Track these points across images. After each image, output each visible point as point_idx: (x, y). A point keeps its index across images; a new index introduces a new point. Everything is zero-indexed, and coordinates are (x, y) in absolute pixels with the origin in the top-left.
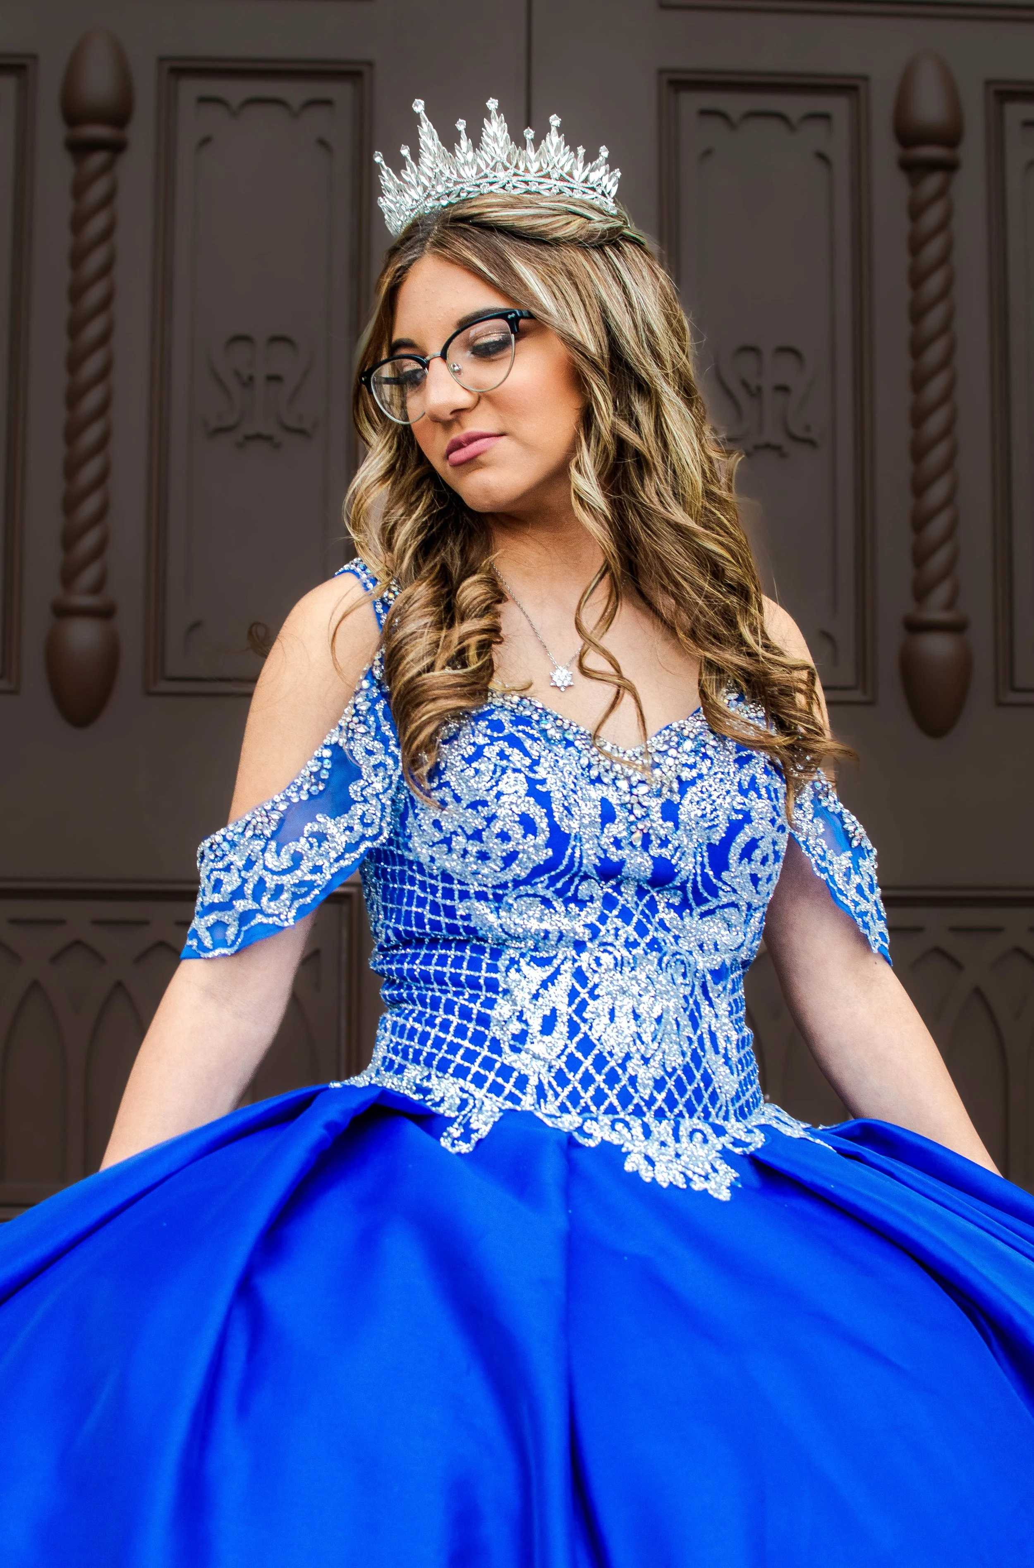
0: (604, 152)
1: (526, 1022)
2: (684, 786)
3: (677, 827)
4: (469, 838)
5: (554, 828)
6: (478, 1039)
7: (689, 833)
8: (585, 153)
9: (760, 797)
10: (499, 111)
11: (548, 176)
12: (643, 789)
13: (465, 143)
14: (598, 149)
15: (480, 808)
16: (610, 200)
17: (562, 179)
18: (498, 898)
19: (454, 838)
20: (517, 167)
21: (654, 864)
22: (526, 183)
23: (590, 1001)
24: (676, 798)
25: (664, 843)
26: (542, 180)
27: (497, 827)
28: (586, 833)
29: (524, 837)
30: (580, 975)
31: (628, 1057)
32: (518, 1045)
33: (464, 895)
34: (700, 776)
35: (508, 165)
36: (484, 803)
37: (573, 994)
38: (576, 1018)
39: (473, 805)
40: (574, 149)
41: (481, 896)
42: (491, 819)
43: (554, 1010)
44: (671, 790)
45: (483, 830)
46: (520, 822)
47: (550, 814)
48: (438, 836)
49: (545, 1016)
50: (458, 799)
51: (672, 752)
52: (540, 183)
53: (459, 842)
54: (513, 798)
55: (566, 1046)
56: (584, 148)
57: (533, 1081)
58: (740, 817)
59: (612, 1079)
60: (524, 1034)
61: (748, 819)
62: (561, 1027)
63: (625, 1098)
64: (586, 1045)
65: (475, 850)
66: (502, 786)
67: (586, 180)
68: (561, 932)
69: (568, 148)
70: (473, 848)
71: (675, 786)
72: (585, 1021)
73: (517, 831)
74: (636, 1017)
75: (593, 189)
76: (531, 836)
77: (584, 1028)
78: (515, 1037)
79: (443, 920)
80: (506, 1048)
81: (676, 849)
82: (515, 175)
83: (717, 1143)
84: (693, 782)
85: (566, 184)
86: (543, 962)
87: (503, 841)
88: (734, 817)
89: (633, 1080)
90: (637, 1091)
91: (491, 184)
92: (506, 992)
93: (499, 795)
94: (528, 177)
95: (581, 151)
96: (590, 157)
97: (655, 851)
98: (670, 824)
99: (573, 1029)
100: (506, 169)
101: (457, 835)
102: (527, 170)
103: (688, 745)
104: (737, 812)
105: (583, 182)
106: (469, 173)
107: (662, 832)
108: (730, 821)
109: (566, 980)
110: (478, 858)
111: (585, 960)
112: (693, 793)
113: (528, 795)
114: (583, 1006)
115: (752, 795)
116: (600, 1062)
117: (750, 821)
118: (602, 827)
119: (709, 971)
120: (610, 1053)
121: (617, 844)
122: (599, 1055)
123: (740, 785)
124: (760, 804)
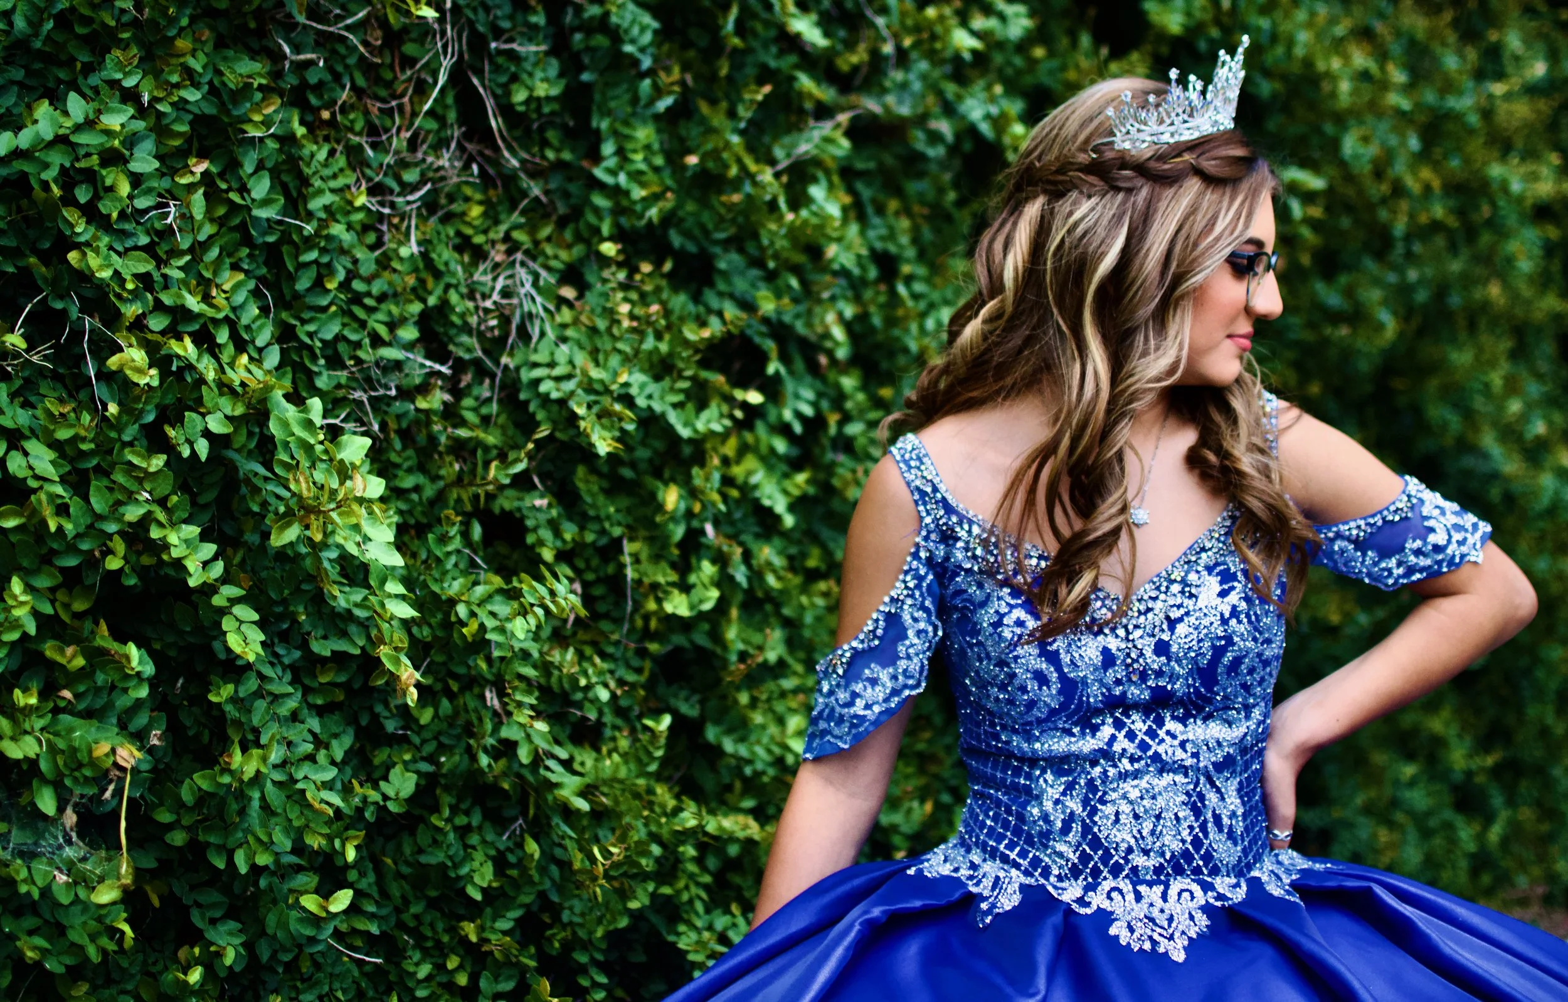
1: (1050, 823)
2: (1172, 623)
3: (1169, 659)
4: (999, 688)
5: (1063, 677)
7: (1179, 661)
9: (1240, 622)
12: (1138, 633)
18: (1027, 732)
19: (990, 687)
21: (1150, 692)
23: (1100, 807)
25: (1159, 674)
27: (1016, 683)
28: (1092, 678)
29: (1040, 689)
31: (1130, 850)
32: (1044, 841)
33: (1003, 728)
34: (1187, 614)
36: (1006, 664)
37: (1086, 801)
38: (1088, 821)
39: (999, 665)
41: (1014, 730)
42: (1012, 676)
43: (1071, 815)
44: (1163, 631)
45: (1008, 684)
46: (1036, 678)
47: (1059, 668)
49: (1064, 819)
50: (989, 658)
51: (1162, 597)
53: (993, 691)
55: (1080, 844)
58: (1222, 642)
60: (1049, 832)
61: (1229, 642)
64: (1096, 843)
65: (1004, 698)
70: (1003, 696)
72: (1095, 823)
73: (1033, 685)
74: (1136, 817)
76: (1044, 688)
77: (1095, 830)
78: (1042, 834)
81: (1171, 677)
83: (1201, 898)
84: (1180, 620)
86: (1066, 773)
87: (1023, 693)
88: (1218, 644)
92: (1037, 797)
93: (1016, 658)
97: (1151, 683)
98: (1163, 659)
99: (1086, 829)
103: (1176, 588)
104: (1220, 638)
107: (1156, 666)
108: (1214, 647)
109: (1081, 790)
110: (1007, 704)
111: (1097, 773)
112: (1181, 629)
113: (1040, 656)
114: (1094, 811)
115: (1233, 622)
116: (1107, 857)
117: (1234, 644)
118: (1105, 671)
119: (1213, 764)
120: (1116, 849)
121: (1118, 682)
122: (1107, 851)
123: (1222, 615)
124: (1241, 628)
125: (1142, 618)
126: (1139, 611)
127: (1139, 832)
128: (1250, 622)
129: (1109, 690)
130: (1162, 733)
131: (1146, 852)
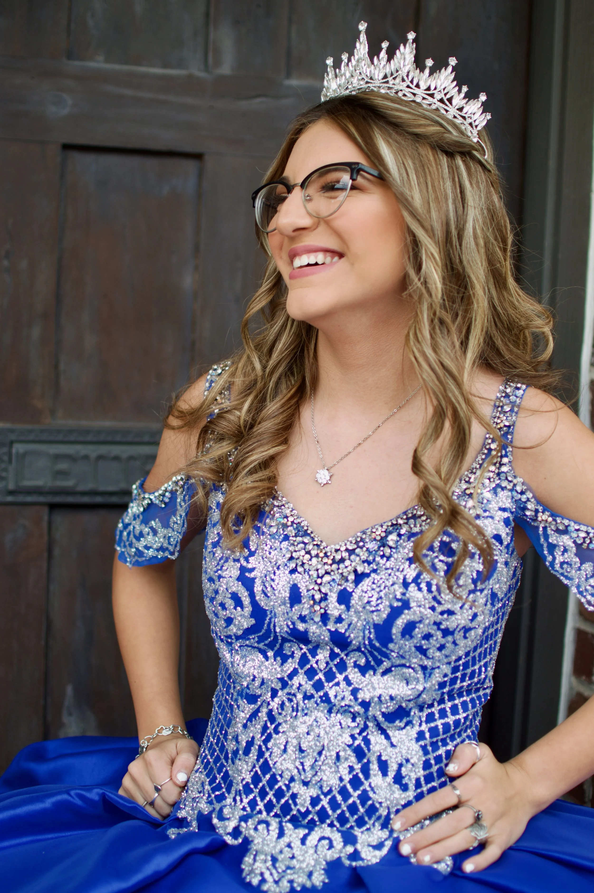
0: (483, 97)
1: (239, 743)
2: (359, 578)
3: (349, 608)
5: (254, 603)
6: (222, 748)
7: (358, 614)
8: (467, 91)
9: (420, 589)
10: (414, 41)
11: (432, 96)
13: (383, 54)
14: (479, 94)
16: (475, 132)
17: (441, 101)
18: (229, 644)
20: (412, 82)
21: (331, 635)
22: (414, 95)
23: (273, 736)
24: (350, 587)
25: (340, 620)
26: (427, 97)
27: (219, 599)
28: (280, 610)
29: (235, 608)
30: (271, 715)
31: (292, 779)
32: (234, 758)
34: (375, 571)
35: (405, 78)
37: (265, 728)
38: (263, 746)
40: (459, 85)
41: (222, 640)
42: (216, 592)
43: (253, 738)
44: (349, 581)
46: (231, 598)
47: (252, 595)
49: (248, 741)
51: (357, 551)
52: (424, 98)
55: (255, 766)
56: (468, 87)
57: (235, 787)
58: (400, 604)
59: (279, 794)
60: (238, 750)
61: (406, 605)
62: (255, 752)
63: (286, 809)
64: (266, 767)
67: (461, 109)
68: (263, 680)
69: (455, 83)
71: (352, 577)
72: (268, 749)
74: (301, 751)
75: (464, 118)
76: (239, 609)
77: (267, 755)
81: (349, 625)
82: (408, 87)
83: (337, 850)
84: (367, 575)
85: (444, 106)
86: (252, 700)
87: (223, 609)
88: (396, 604)
89: (294, 796)
90: (296, 804)
91: (389, 88)
94: (416, 91)
95: (465, 89)
96: (471, 96)
97: (331, 626)
98: (344, 607)
99: (261, 754)
100: (403, 80)
102: (418, 86)
104: (398, 600)
105: (458, 109)
106: (379, 75)
108: (391, 607)
111: (276, 704)
112: (366, 584)
113: (238, 579)
114: (269, 738)
115: (412, 587)
116: (273, 781)
117: (409, 608)
118: (292, 607)
119: (384, 714)
120: (281, 776)
121: (302, 619)
122: (274, 776)
123: (405, 579)
124: (419, 595)
125: (335, 566)
126: (333, 560)
127: (302, 764)
128: (430, 591)
129: (293, 623)
130: (340, 677)
131: (306, 784)
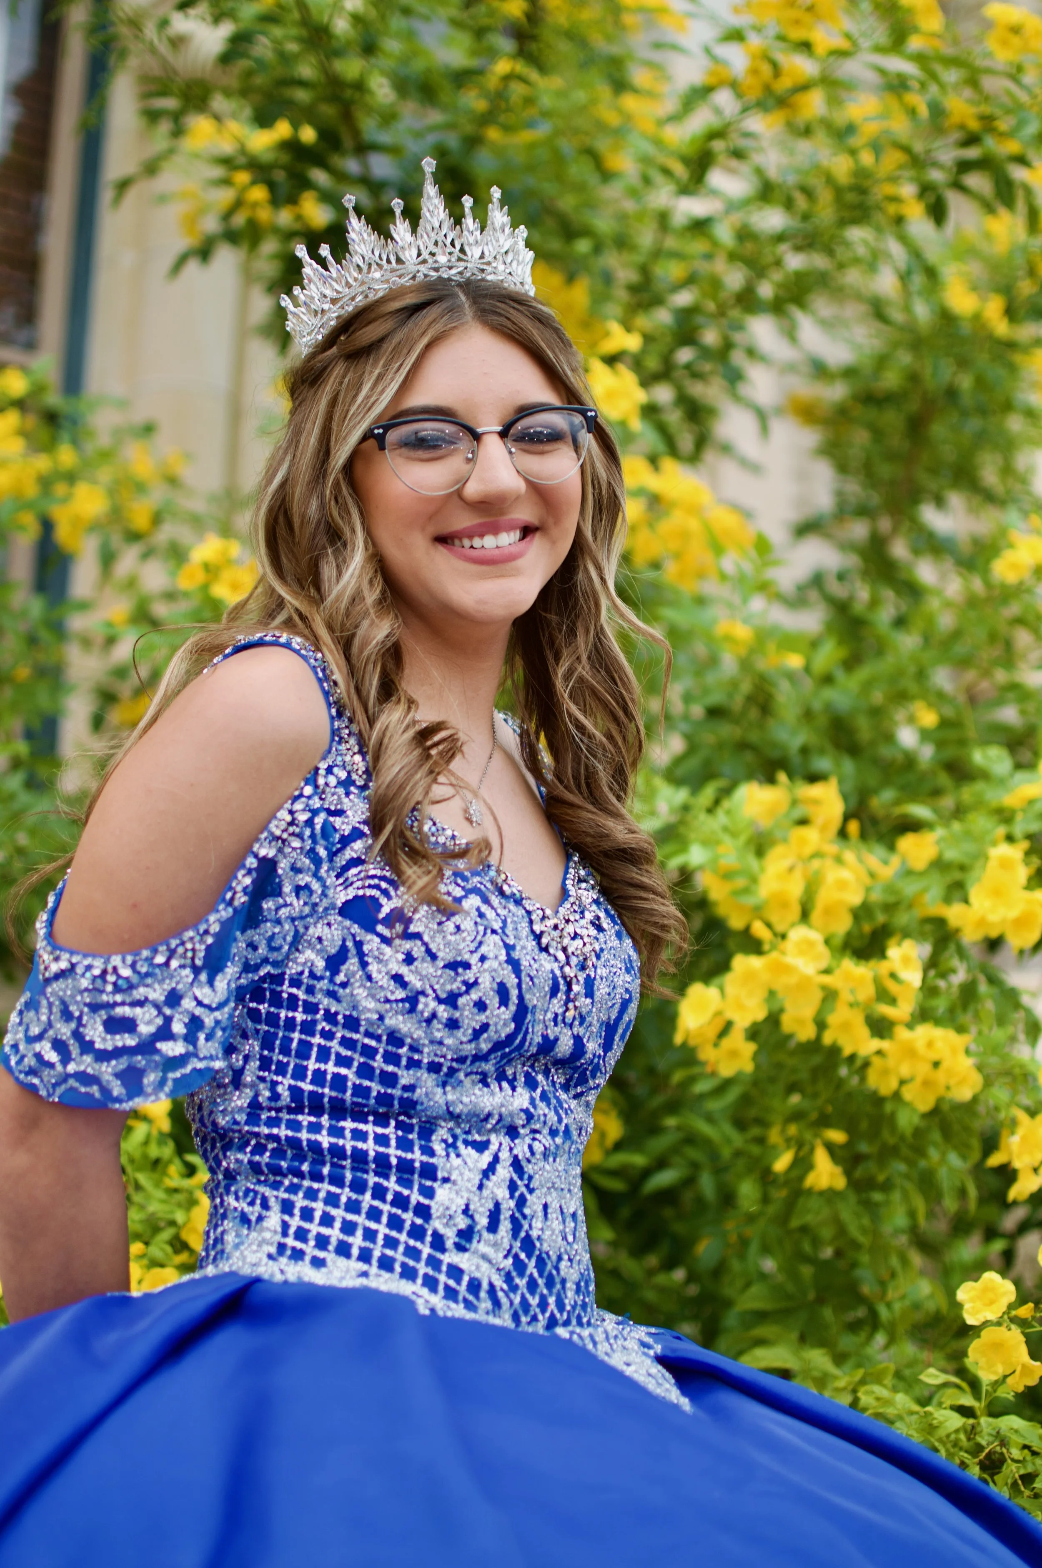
1: (472, 1217)
2: (597, 959)
4: (440, 1001)
5: (520, 997)
6: (417, 1233)
7: (599, 1011)
15: (460, 970)
18: (452, 1071)
19: (422, 999)
21: (574, 1043)
23: (528, 1196)
24: (593, 973)
25: (582, 1020)
27: (474, 995)
29: (499, 1007)
30: (516, 1165)
32: (463, 1243)
33: (412, 1064)
34: (602, 950)
36: (467, 966)
38: (517, 1215)
39: (453, 966)
41: (434, 1068)
42: (470, 986)
43: (498, 1204)
45: (460, 995)
46: (497, 991)
47: (520, 985)
48: (400, 994)
49: (490, 1210)
50: (433, 957)
53: (427, 1005)
54: (495, 964)
55: (511, 1247)
57: (485, 1285)
59: (551, 1282)
60: (470, 1230)
62: (505, 1226)
65: (446, 1015)
66: (484, 949)
68: (501, 1115)
70: (443, 1012)
71: (593, 958)
74: (562, 1213)
76: (503, 1008)
77: (526, 1225)
78: (460, 1233)
79: (376, 1088)
80: (449, 1244)
81: (588, 1027)
84: (599, 956)
86: (481, 1147)
87: (479, 1010)
89: (564, 1283)
90: (566, 1295)
92: (446, 1180)
93: (483, 959)
97: (576, 1030)
98: (589, 1002)
99: (517, 1226)
101: (427, 996)
107: (583, 1009)
109: (504, 1172)
110: (446, 1025)
111: (521, 1149)
113: (507, 962)
116: (541, 1264)
118: (550, 1002)
120: (548, 1254)
121: (555, 1021)
122: (540, 1257)
129: (547, 1028)
131: (571, 1262)
